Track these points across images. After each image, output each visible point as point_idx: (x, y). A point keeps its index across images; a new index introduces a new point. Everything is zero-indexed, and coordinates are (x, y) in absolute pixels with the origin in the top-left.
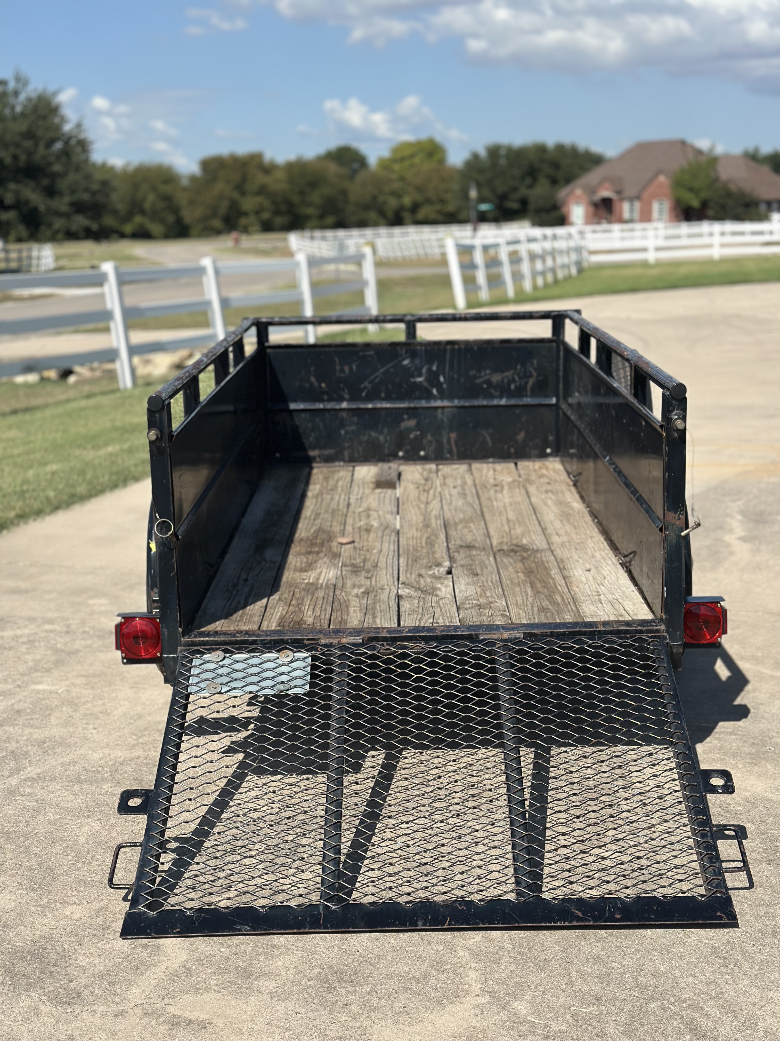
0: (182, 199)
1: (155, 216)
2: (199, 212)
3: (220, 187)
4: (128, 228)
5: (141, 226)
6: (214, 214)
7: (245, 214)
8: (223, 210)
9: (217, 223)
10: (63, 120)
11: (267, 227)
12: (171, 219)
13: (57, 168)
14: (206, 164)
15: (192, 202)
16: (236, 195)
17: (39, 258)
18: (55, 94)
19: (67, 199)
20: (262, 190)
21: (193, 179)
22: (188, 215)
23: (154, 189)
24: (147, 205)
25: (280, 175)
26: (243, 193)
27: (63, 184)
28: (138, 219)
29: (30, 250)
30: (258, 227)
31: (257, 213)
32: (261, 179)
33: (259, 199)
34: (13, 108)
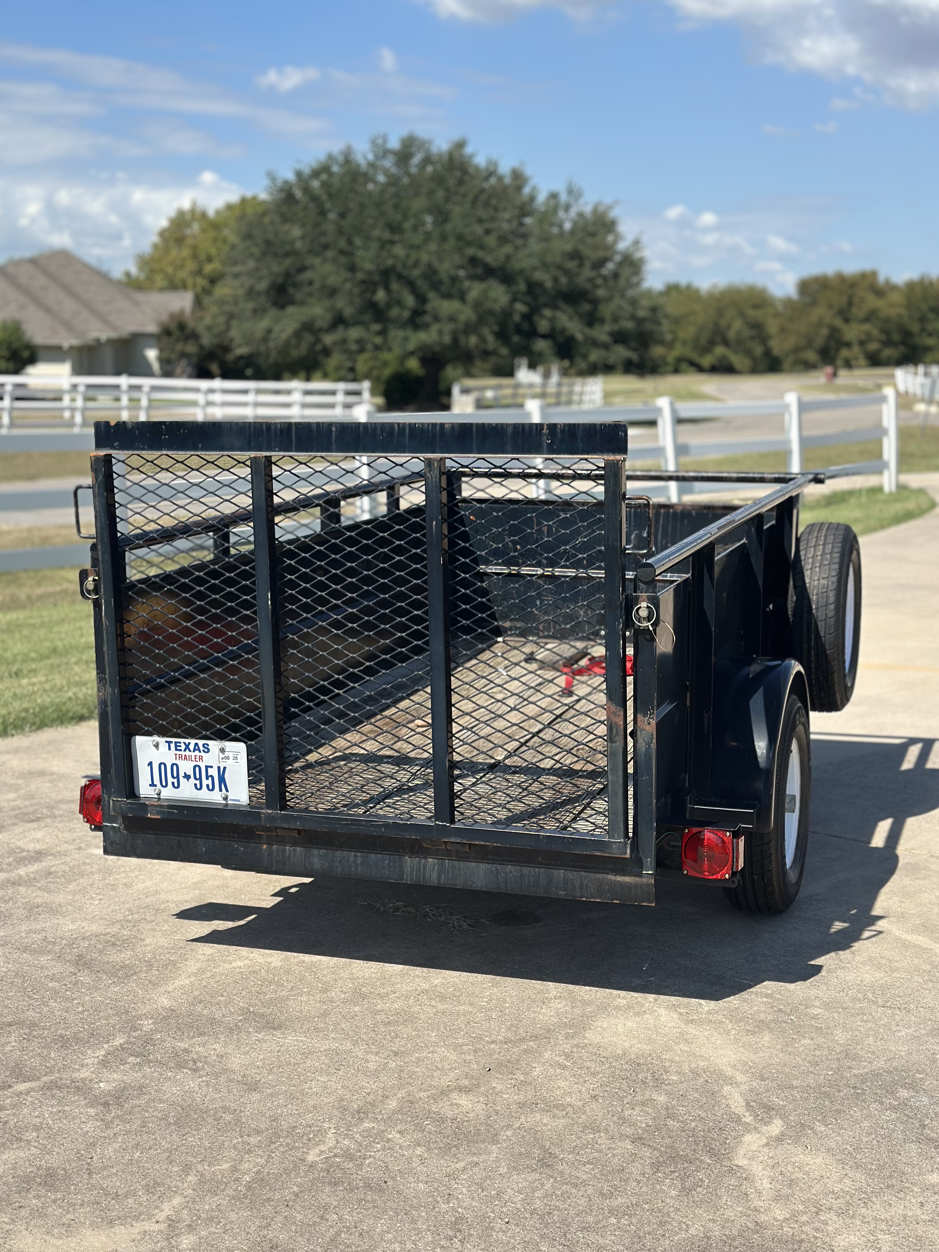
0: (772, 327)
1: (739, 345)
2: (790, 342)
3: (820, 312)
4: (707, 361)
5: (723, 358)
6: (809, 344)
7: (848, 345)
8: (820, 341)
9: (811, 356)
10: (618, 237)
11: (875, 361)
12: (759, 350)
13: (601, 293)
14: (805, 286)
15: (783, 330)
16: (838, 322)
17: (581, 394)
18: (610, 207)
19: (607, 328)
20: (871, 316)
21: (788, 302)
22: (777, 346)
23: (742, 314)
24: (731, 335)
25: (896, 298)
26: (847, 320)
27: (606, 311)
28: (720, 350)
29: (572, 385)
30: (863, 362)
31: (862, 343)
32: (872, 302)
33: (866, 327)
34: (560, 226)
